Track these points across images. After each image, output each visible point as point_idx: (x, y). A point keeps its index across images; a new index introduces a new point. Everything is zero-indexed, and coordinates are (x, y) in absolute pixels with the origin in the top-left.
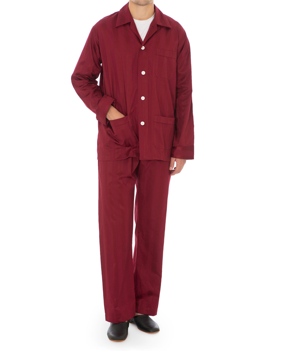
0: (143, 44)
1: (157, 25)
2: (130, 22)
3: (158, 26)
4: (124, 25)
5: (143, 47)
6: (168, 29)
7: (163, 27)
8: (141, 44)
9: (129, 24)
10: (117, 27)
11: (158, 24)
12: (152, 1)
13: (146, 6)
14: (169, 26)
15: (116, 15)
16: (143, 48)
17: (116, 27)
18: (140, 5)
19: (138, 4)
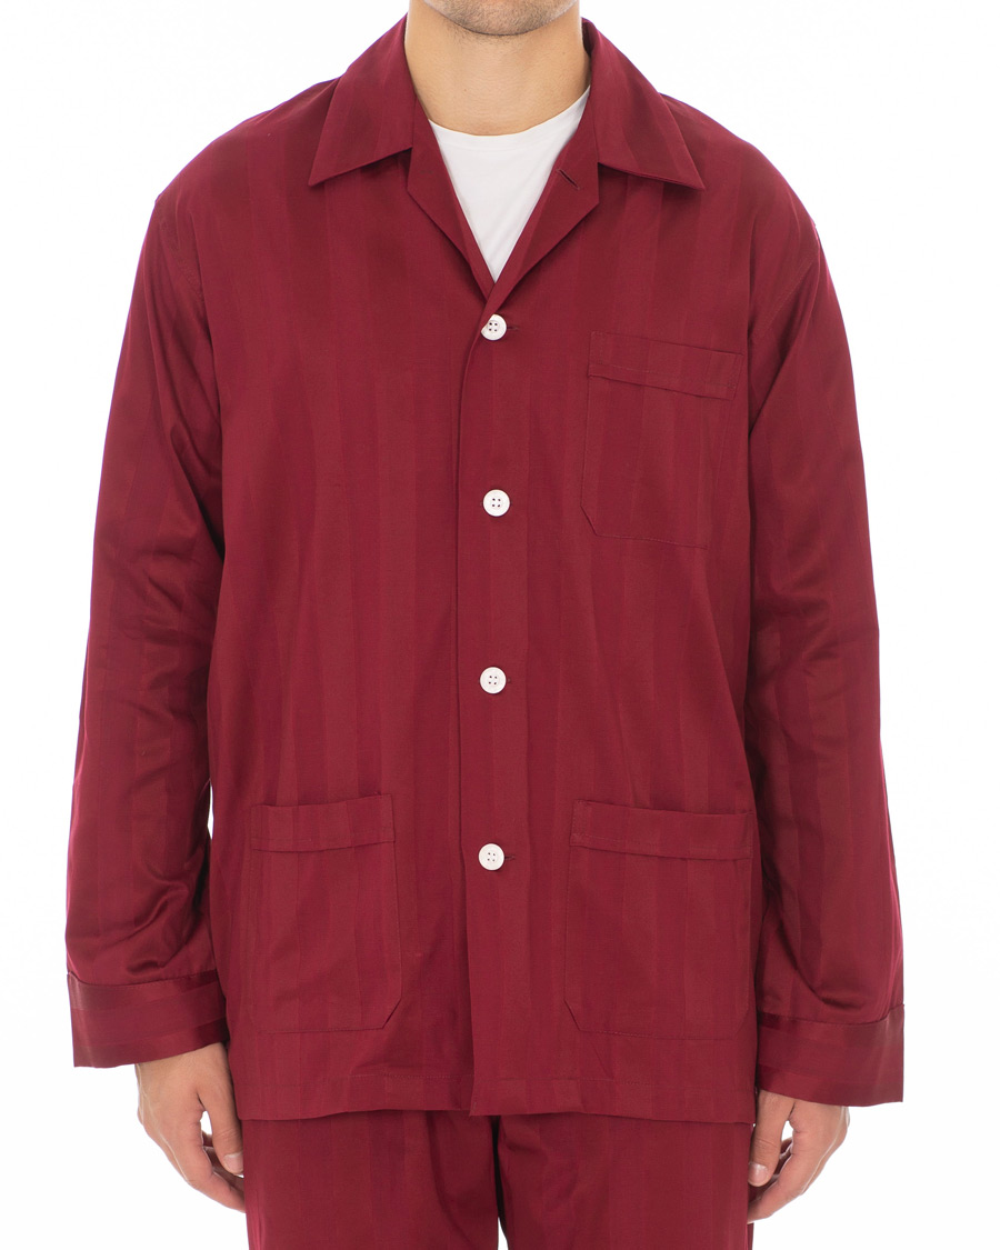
0: (497, 298)
1: (601, 166)
2: (410, 149)
3: (605, 172)
4: (373, 170)
5: (496, 319)
6: (677, 194)
7: (641, 180)
8: (483, 300)
9: (400, 160)
10: (320, 186)
11: (606, 161)
12: (566, 7)
13: (526, 37)
14: (687, 175)
15: (320, 103)
16: (495, 329)
17: (312, 182)
18: (479, 32)
19: (466, 25)
